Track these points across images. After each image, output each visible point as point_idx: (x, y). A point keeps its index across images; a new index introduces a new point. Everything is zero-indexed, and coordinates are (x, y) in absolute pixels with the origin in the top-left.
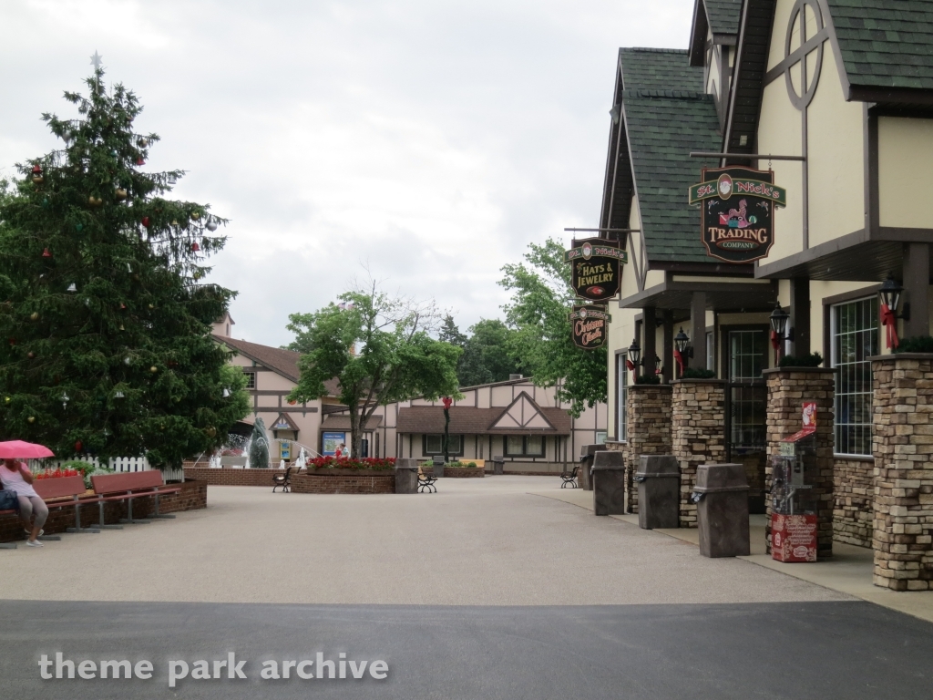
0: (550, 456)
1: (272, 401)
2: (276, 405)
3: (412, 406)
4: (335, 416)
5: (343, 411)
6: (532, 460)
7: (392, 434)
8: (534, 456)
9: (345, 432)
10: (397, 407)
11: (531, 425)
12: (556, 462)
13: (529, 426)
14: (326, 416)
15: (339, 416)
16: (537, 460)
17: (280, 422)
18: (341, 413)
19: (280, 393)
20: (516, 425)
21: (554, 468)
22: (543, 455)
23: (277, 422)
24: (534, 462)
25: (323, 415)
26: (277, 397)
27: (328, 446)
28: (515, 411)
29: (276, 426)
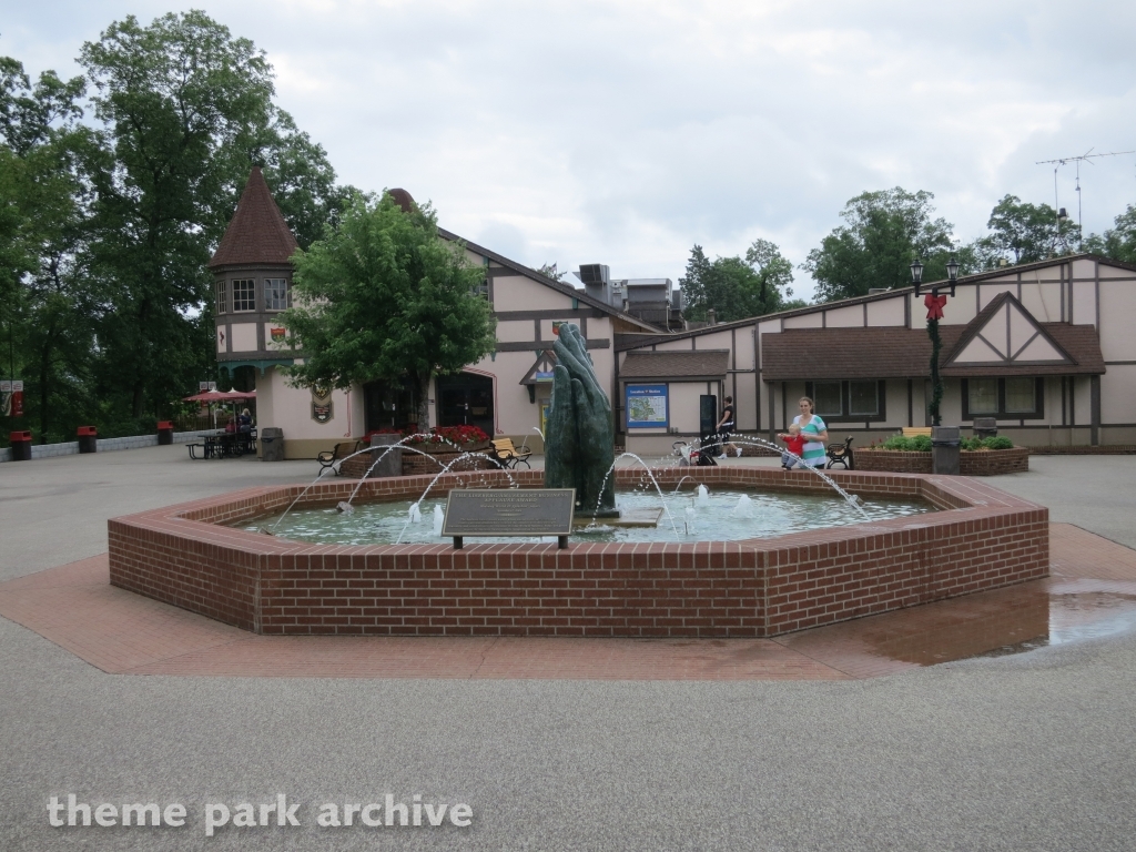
0: (1053, 415)
1: (522, 331)
2: (531, 338)
3: (785, 331)
4: (640, 354)
5: (654, 345)
6: (1017, 423)
7: (746, 383)
8: (1022, 417)
9: (667, 383)
10: (756, 333)
11: (1024, 357)
12: (1064, 426)
13: (1022, 358)
14: (622, 356)
15: (647, 354)
16: (1027, 422)
17: (541, 368)
18: (650, 349)
19: (537, 316)
20: (996, 358)
21: (1060, 438)
22: (1039, 414)
23: (534, 368)
24: (1022, 427)
25: (616, 353)
26: (531, 323)
27: (636, 410)
28: (994, 329)
29: (534, 377)
